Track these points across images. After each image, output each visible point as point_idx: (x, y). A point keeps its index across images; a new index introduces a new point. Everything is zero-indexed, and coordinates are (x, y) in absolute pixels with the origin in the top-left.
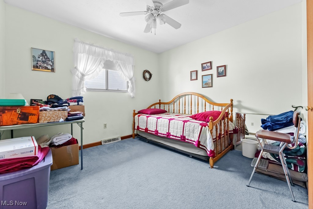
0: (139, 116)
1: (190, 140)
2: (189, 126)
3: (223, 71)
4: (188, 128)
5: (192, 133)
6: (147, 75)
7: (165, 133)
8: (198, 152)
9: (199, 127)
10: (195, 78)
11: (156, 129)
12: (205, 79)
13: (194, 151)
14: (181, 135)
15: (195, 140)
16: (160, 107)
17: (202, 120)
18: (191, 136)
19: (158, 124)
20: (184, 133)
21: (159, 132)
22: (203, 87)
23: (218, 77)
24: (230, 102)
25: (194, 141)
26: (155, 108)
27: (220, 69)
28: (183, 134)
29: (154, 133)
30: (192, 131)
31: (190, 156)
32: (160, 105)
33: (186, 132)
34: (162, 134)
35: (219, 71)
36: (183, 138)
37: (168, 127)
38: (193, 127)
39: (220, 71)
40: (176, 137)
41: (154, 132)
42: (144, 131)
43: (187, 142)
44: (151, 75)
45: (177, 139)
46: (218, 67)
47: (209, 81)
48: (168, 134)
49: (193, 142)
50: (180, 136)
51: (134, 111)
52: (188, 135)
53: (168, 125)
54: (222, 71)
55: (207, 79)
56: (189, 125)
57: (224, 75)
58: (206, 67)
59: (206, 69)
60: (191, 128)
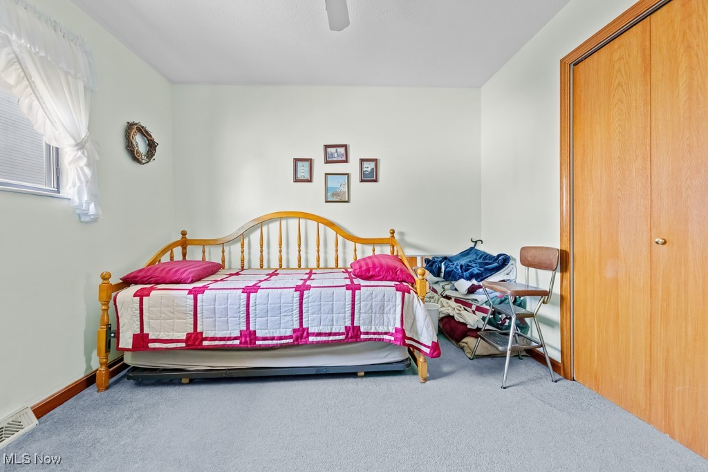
0: (141, 295)
1: (374, 334)
2: (370, 298)
3: (372, 169)
4: (366, 305)
5: (378, 315)
6: (141, 145)
7: (289, 333)
8: (385, 357)
9: (396, 295)
10: (307, 177)
11: (245, 328)
12: (334, 183)
13: (376, 358)
14: (346, 327)
15: (388, 331)
16: (184, 255)
17: (388, 278)
18: (377, 322)
19: (251, 309)
20: (355, 319)
21: (257, 335)
22: (327, 202)
23: (362, 181)
24: (388, 235)
25: (386, 333)
26: (172, 258)
27: (365, 164)
28: (353, 323)
29: (237, 342)
30: (380, 308)
31: (359, 374)
32: (184, 248)
33: (362, 315)
34: (273, 338)
35: (364, 169)
36: (353, 334)
37: (296, 311)
38: (379, 298)
39: (367, 169)
40: (330, 334)
41: (236, 338)
42: (183, 345)
43: (366, 340)
44: (152, 146)
45: (332, 341)
46: (362, 161)
47: (341, 188)
48: (299, 334)
49: (381, 337)
50: (343, 330)
51: (105, 278)
52: (367, 321)
53: (296, 305)
54: (369, 169)
55: (336, 184)
56: (368, 297)
57: (375, 178)
58: (336, 155)
59: (336, 159)
60: (376, 302)
